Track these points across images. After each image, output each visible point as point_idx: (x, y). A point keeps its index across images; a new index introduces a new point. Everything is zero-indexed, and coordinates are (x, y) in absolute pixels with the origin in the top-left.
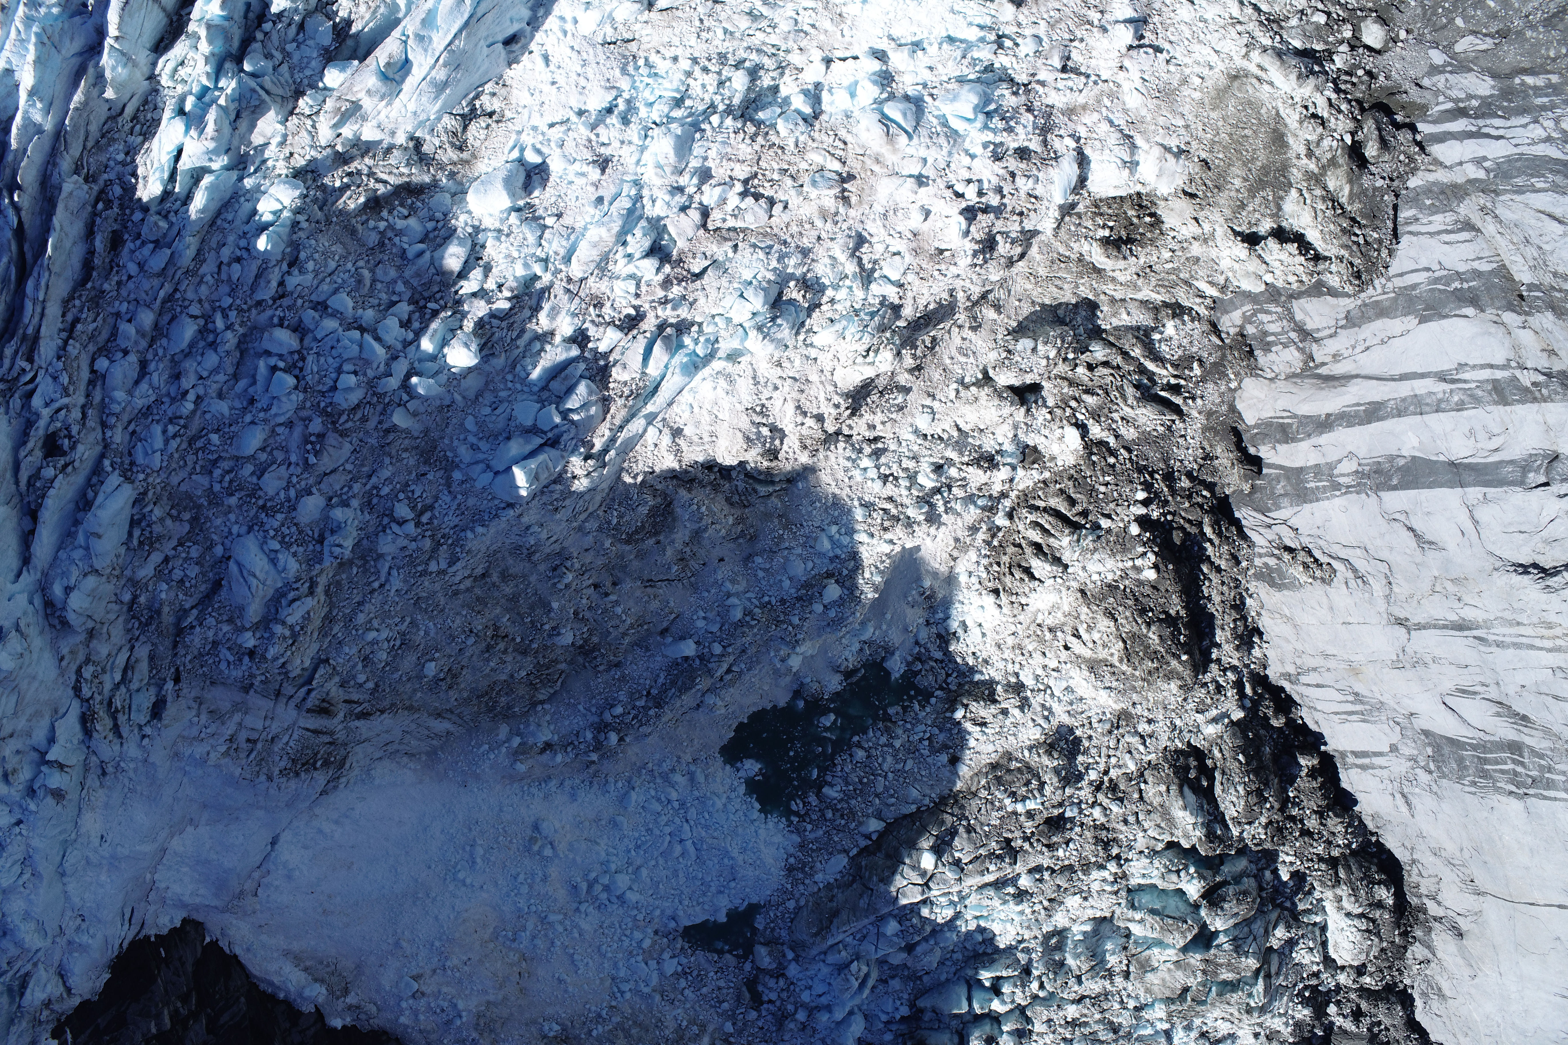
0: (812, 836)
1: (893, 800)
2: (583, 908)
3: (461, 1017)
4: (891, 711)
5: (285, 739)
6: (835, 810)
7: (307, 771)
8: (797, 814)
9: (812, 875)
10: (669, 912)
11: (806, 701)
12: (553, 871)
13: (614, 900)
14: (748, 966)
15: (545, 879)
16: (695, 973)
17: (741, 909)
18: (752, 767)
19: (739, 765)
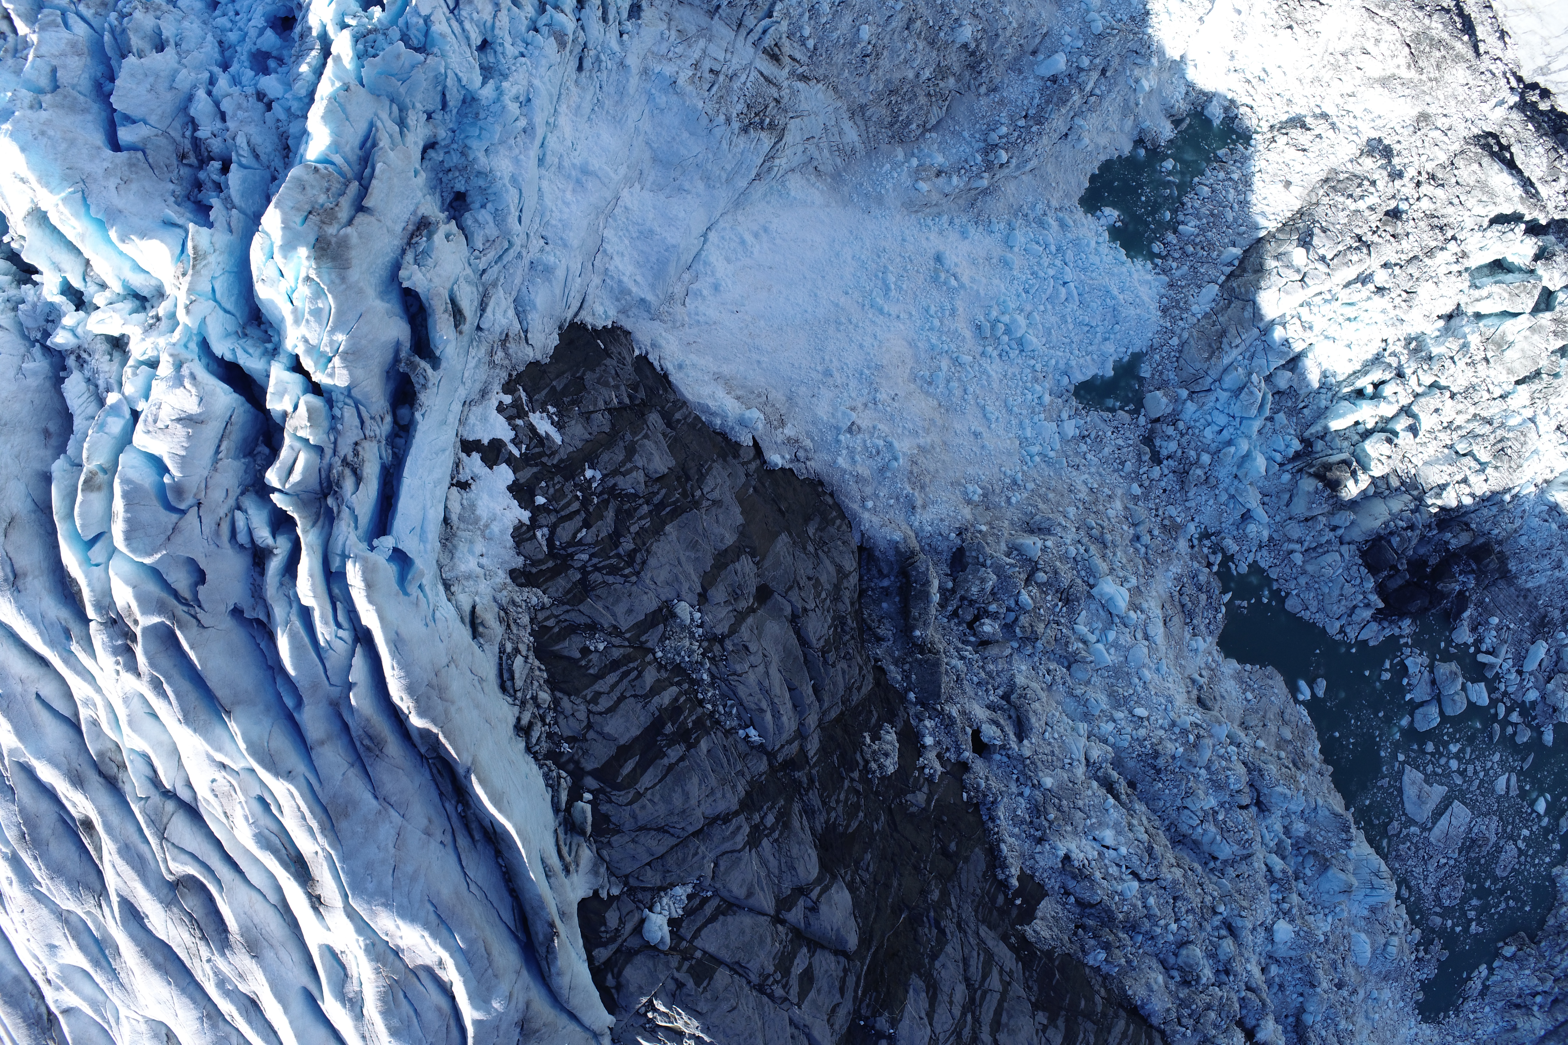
0: (1178, 273)
1: (1243, 228)
2: (990, 349)
3: (896, 459)
4: (1221, 153)
5: (743, 78)
6: (1195, 245)
7: (755, 129)
8: (1159, 256)
9: (1187, 310)
10: (1062, 365)
11: (1146, 148)
12: (960, 305)
13: (1014, 344)
14: (1142, 420)
15: (953, 312)
16: (1093, 436)
17: (1126, 359)
18: (1111, 214)
19: (1098, 213)
